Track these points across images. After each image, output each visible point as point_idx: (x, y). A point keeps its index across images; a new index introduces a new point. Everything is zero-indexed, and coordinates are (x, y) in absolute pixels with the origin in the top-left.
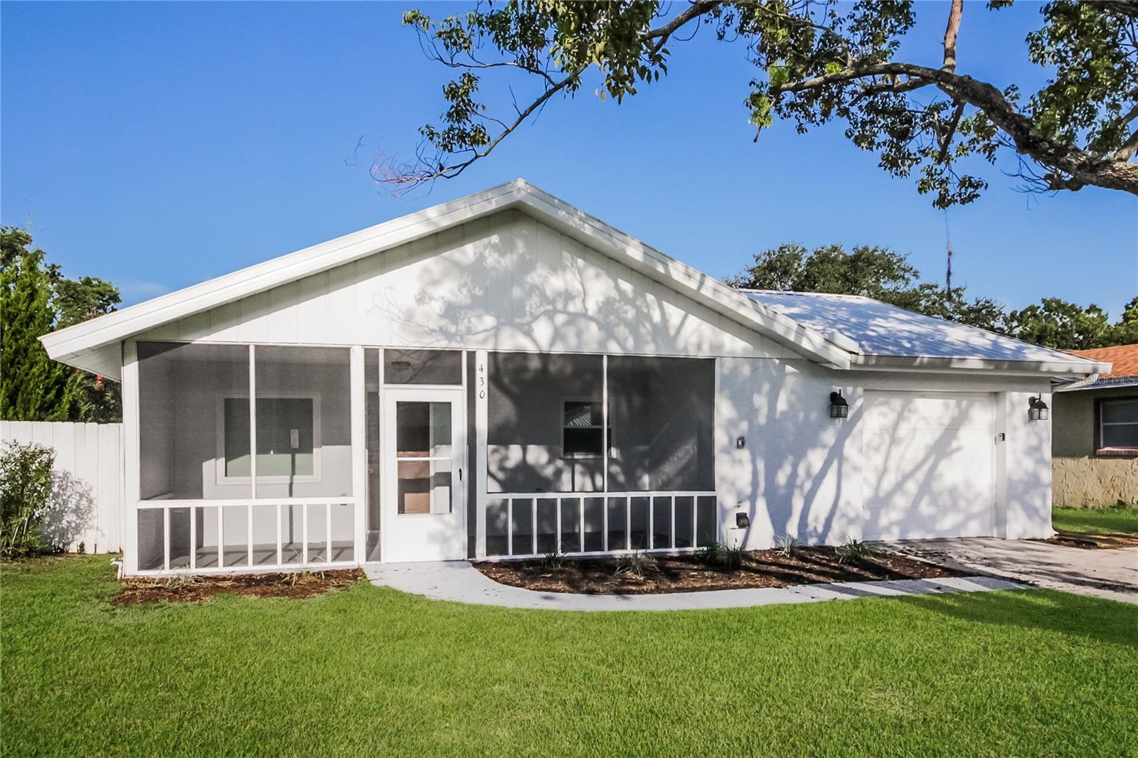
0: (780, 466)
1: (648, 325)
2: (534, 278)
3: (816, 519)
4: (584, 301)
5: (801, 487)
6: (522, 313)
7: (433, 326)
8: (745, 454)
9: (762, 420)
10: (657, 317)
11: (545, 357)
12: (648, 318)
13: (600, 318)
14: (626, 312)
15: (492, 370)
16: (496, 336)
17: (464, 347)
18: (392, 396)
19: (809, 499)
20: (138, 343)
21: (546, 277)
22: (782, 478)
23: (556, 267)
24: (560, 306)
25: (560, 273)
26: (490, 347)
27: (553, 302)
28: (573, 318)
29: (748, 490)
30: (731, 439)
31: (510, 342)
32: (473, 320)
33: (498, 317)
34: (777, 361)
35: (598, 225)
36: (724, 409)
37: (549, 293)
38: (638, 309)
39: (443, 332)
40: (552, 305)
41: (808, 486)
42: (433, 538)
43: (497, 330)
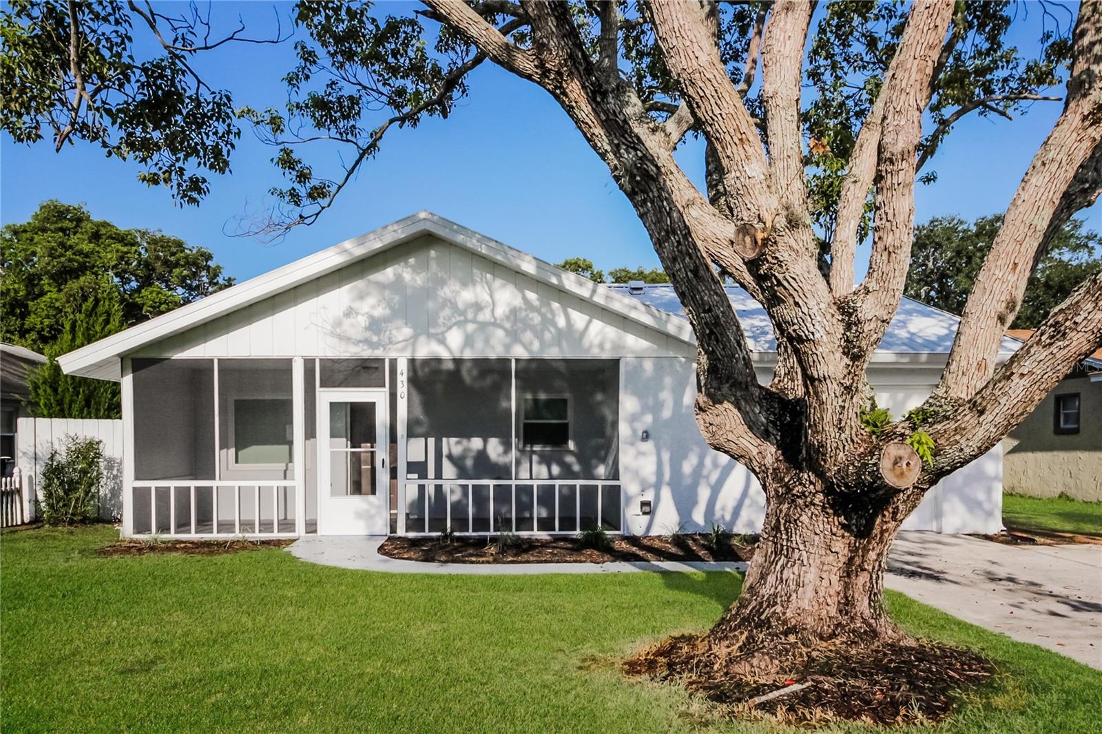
0: (685, 456)
1: (552, 329)
2: (446, 292)
3: (723, 509)
4: (493, 311)
5: (707, 477)
6: (435, 325)
7: (359, 337)
8: (648, 446)
9: (667, 413)
10: (561, 322)
11: (458, 362)
12: (554, 324)
13: (508, 325)
14: (532, 319)
15: (411, 374)
16: (414, 344)
17: (387, 355)
18: (326, 397)
19: (716, 490)
20: (133, 360)
21: (458, 292)
22: (687, 467)
23: (466, 282)
24: (470, 315)
25: (471, 288)
26: (408, 355)
27: (463, 313)
28: (483, 326)
29: (652, 479)
30: (634, 431)
31: (425, 350)
32: (394, 332)
33: (414, 328)
34: (683, 360)
35: (493, 244)
36: (628, 403)
37: (461, 306)
38: (543, 316)
39: (367, 342)
40: (461, 316)
41: (714, 477)
42: (359, 515)
43: (415, 337)
